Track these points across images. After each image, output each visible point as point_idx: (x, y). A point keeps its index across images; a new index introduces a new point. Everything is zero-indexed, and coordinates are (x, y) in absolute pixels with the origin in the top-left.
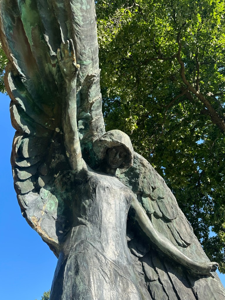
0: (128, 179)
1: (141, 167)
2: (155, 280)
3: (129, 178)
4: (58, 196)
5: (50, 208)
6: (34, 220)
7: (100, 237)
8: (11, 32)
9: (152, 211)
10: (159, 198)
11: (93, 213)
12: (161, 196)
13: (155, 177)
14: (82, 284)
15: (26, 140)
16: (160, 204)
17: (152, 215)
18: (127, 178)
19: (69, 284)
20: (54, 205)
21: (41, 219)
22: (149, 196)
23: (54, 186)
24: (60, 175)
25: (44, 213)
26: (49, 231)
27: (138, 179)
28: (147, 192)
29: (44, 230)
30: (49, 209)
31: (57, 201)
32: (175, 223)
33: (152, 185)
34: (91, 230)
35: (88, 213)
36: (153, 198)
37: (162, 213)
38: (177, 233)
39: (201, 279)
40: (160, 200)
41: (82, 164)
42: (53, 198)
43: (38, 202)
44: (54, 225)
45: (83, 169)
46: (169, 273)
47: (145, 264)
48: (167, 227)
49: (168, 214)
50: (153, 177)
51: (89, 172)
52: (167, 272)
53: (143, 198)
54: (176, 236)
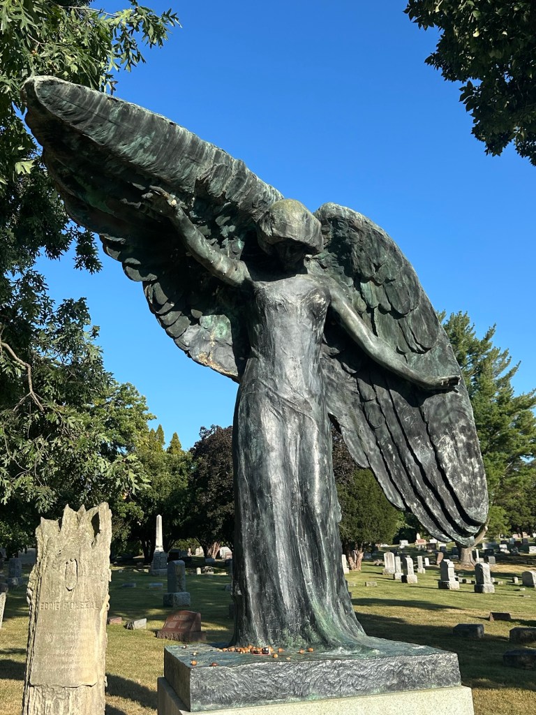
0: (335, 255)
1: (353, 233)
2: (370, 400)
3: (336, 253)
4: (229, 314)
5: (221, 334)
6: (202, 357)
7: (273, 373)
8: (88, 218)
9: (376, 304)
10: (387, 281)
11: (266, 343)
12: (390, 276)
13: (378, 245)
14: (252, 425)
15: (157, 285)
16: (389, 290)
17: (376, 310)
18: (333, 254)
19: (243, 425)
20: (225, 328)
21: (212, 352)
22: (372, 279)
23: (218, 305)
24: (220, 289)
25: (214, 343)
26: (226, 362)
27: (350, 254)
28: (368, 274)
29: (219, 362)
30: (219, 336)
31: (228, 321)
32: (411, 318)
33: (375, 261)
34: (263, 364)
35: (261, 343)
36: (379, 282)
37: (391, 304)
38: (411, 334)
39: (436, 396)
40: (389, 284)
41: (242, 273)
42: (223, 319)
43: (202, 333)
44: (231, 353)
45: (246, 279)
46: (390, 390)
47: (361, 381)
48: (398, 326)
49: (399, 305)
50: (376, 245)
51: (254, 282)
52: (388, 390)
53: (361, 284)
54: (409, 338)
